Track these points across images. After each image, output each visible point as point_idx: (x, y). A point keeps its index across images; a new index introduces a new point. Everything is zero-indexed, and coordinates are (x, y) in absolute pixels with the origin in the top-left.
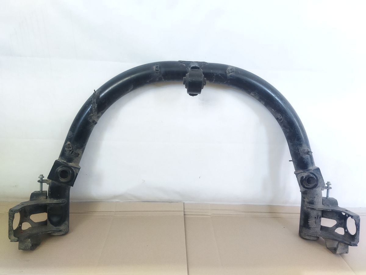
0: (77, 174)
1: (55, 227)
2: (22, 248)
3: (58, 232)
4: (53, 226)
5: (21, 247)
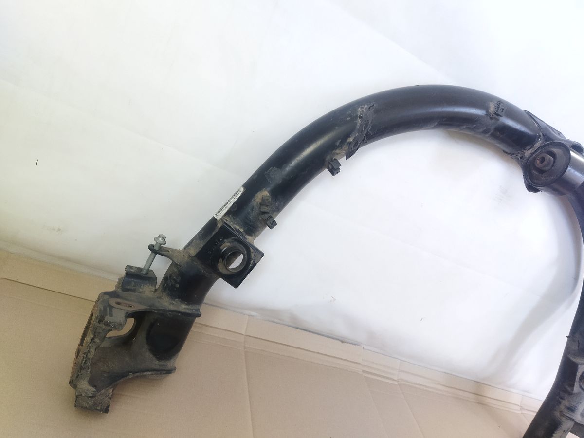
0: (255, 264)
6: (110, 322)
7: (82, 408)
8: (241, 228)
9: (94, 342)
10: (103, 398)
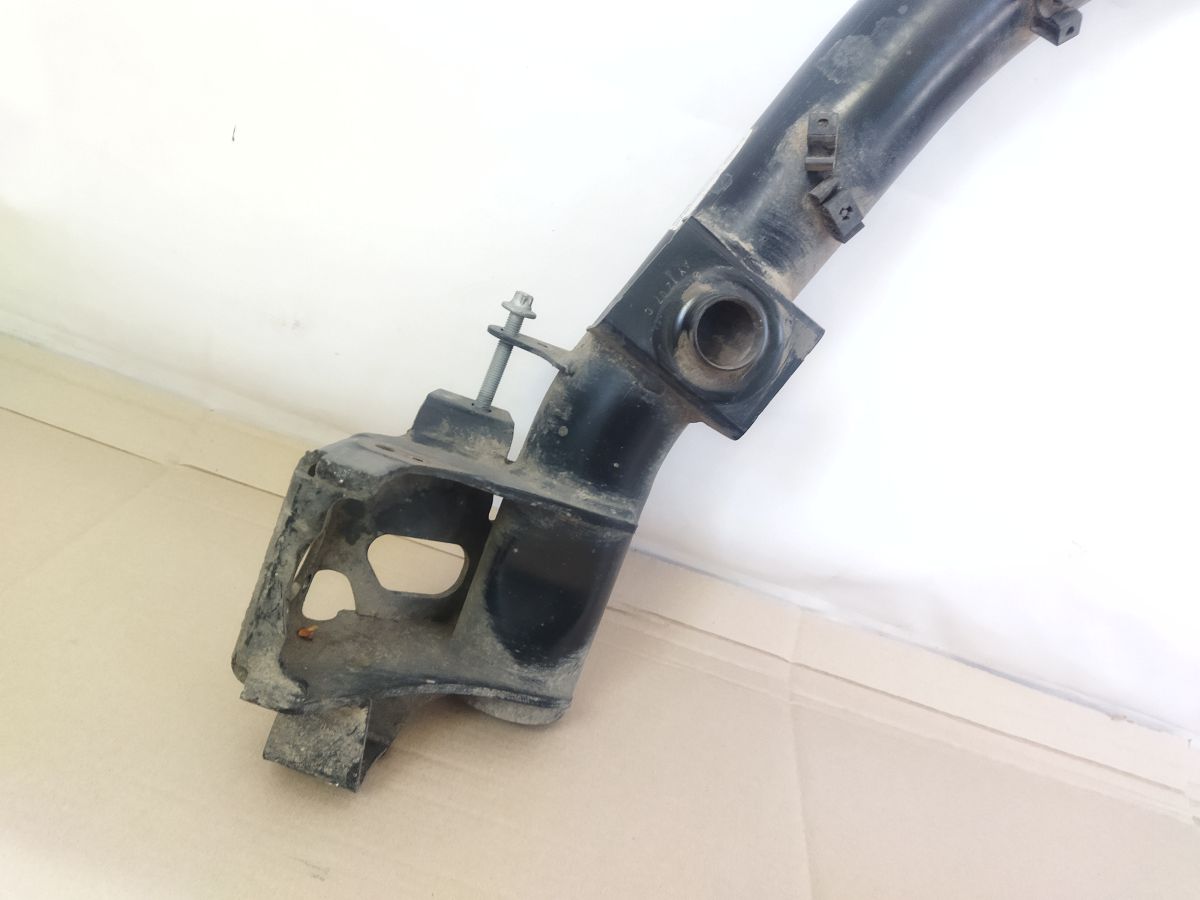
0: (795, 364)
1: (516, 667)
2: (290, 754)
3: (532, 703)
4: (507, 654)
5: (287, 749)
6: (334, 464)
7: (282, 762)
8: (744, 239)
9: (293, 530)
10: (341, 739)
